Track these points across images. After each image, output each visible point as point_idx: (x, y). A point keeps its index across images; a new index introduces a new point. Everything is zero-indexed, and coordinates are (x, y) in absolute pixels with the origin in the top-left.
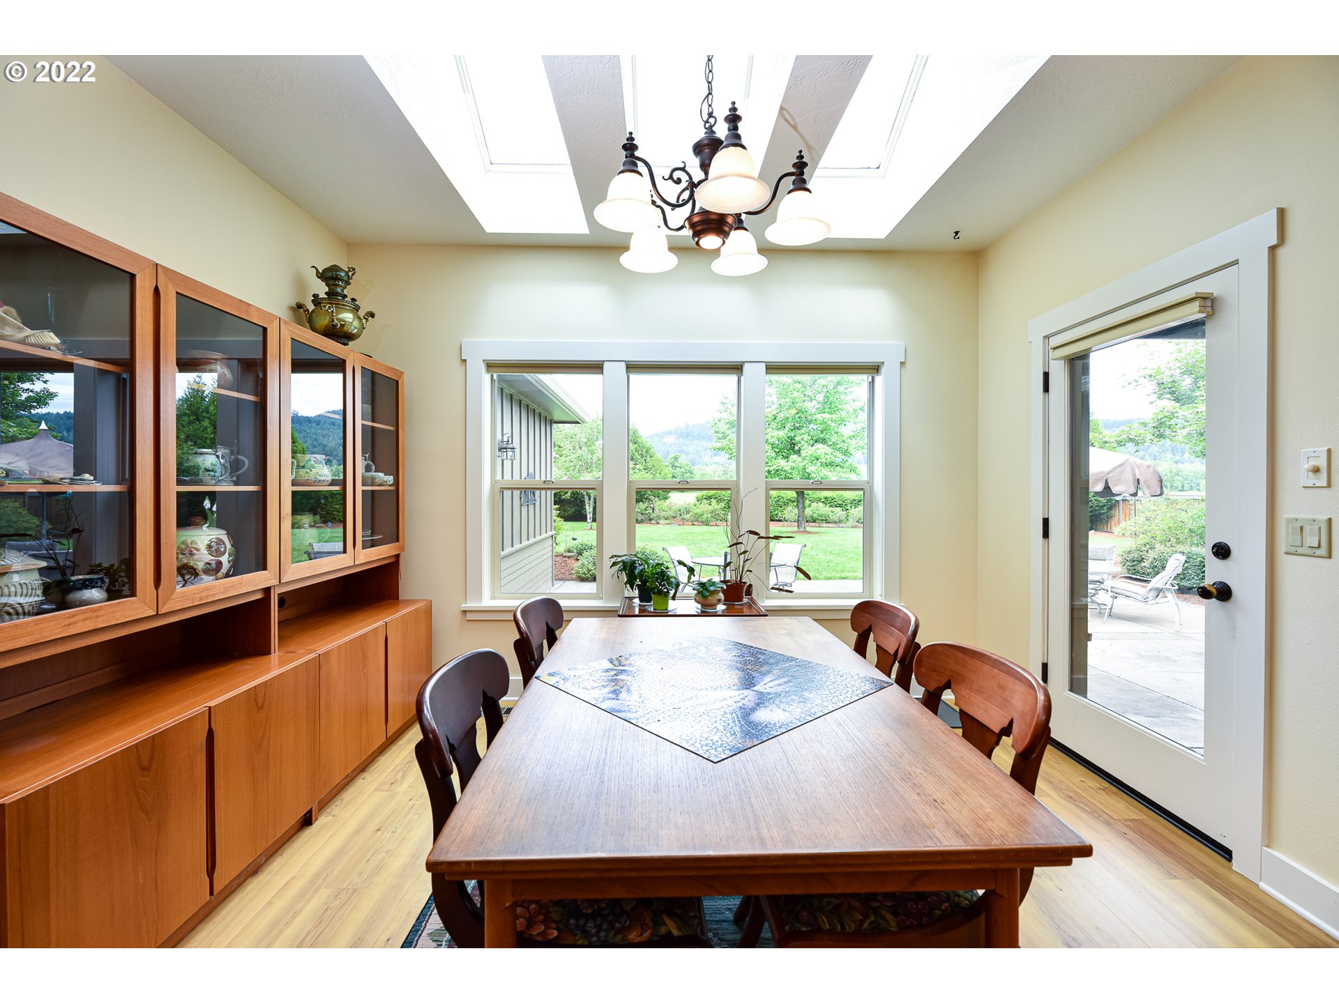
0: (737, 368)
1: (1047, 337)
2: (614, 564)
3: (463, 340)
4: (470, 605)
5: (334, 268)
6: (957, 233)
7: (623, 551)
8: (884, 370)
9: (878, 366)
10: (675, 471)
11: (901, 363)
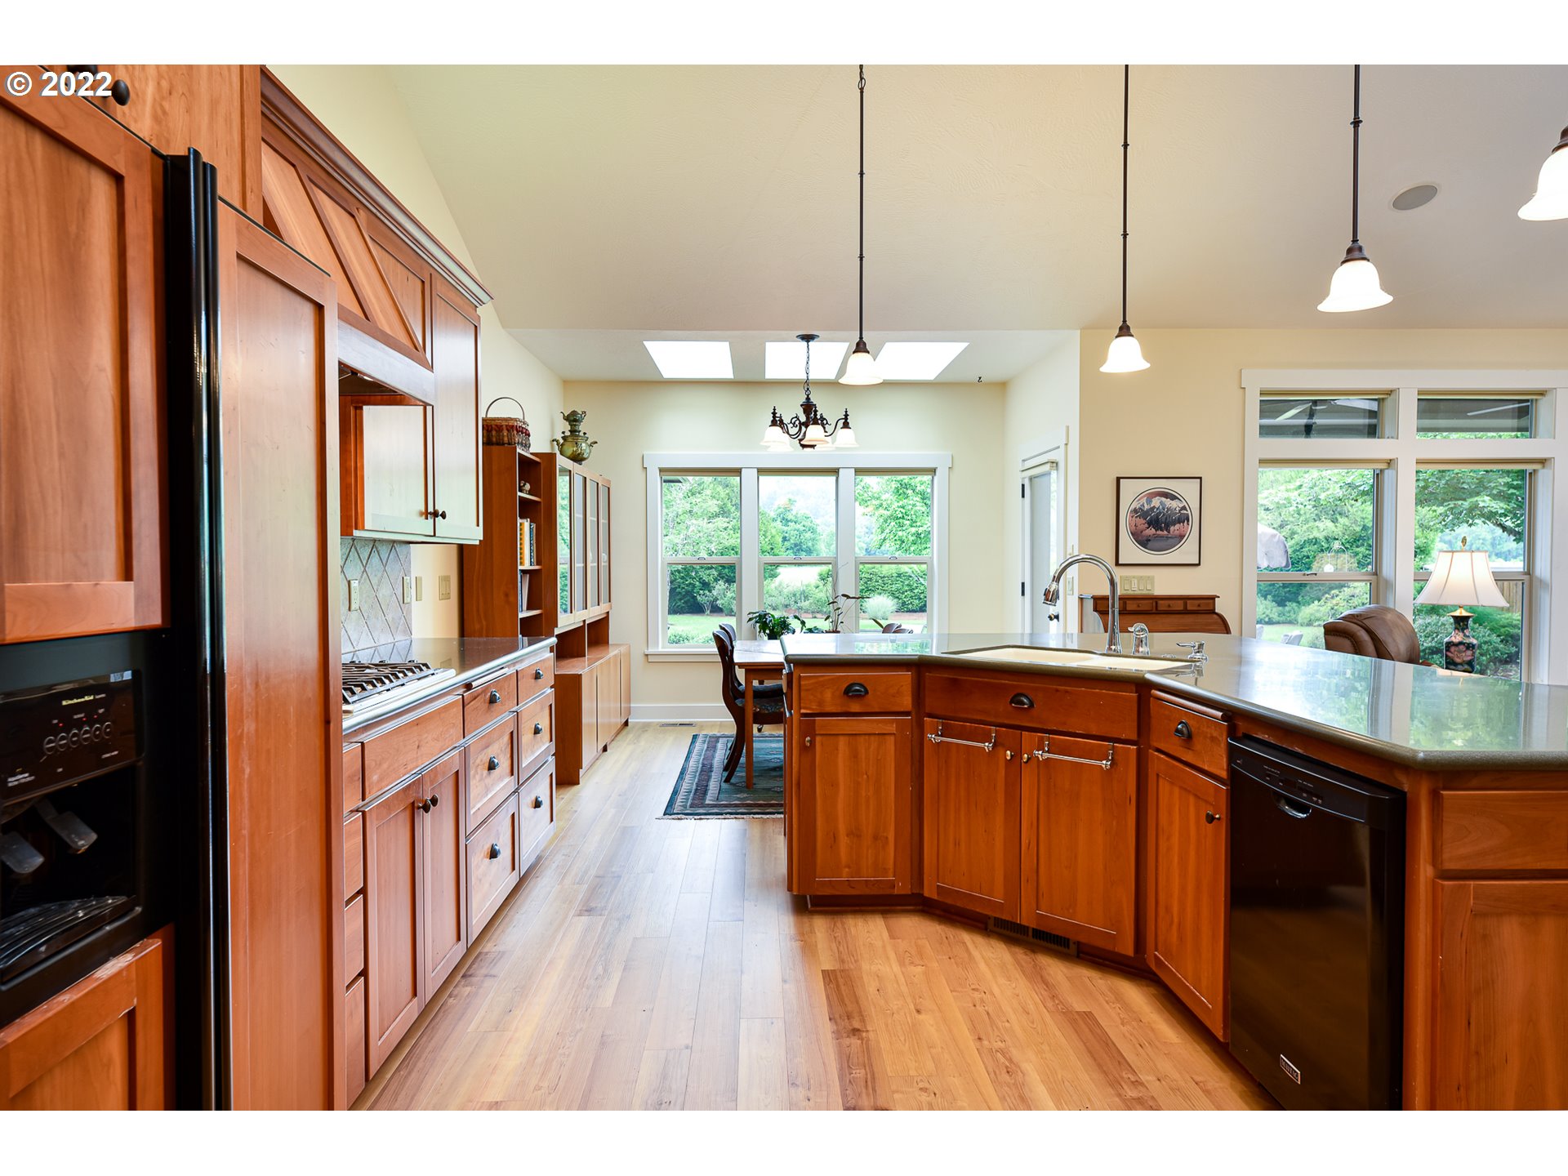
0: (835, 472)
1: (1024, 461)
2: (750, 619)
3: (645, 453)
4: (651, 650)
5: (574, 413)
6: (980, 378)
7: (756, 609)
8: (938, 472)
9: (935, 469)
10: (785, 528)
11: (949, 468)
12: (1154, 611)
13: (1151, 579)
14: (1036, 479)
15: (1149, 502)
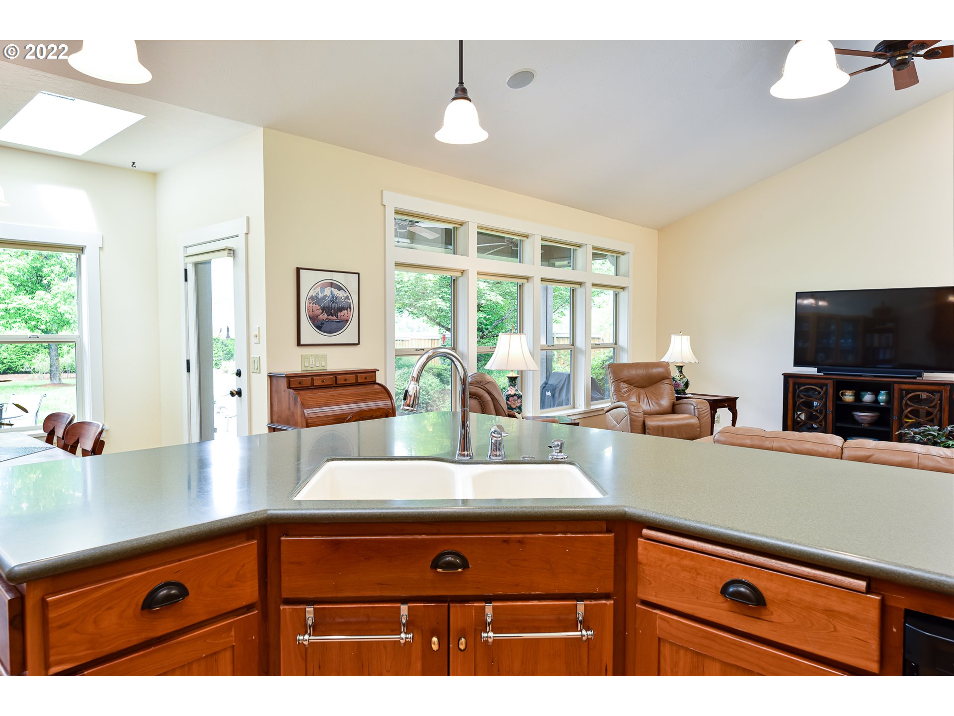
1: (186, 247)
6: (134, 163)
8: (86, 251)
9: (83, 248)
11: (100, 248)
12: (334, 385)
13: (324, 357)
14: (199, 265)
15: (322, 292)
